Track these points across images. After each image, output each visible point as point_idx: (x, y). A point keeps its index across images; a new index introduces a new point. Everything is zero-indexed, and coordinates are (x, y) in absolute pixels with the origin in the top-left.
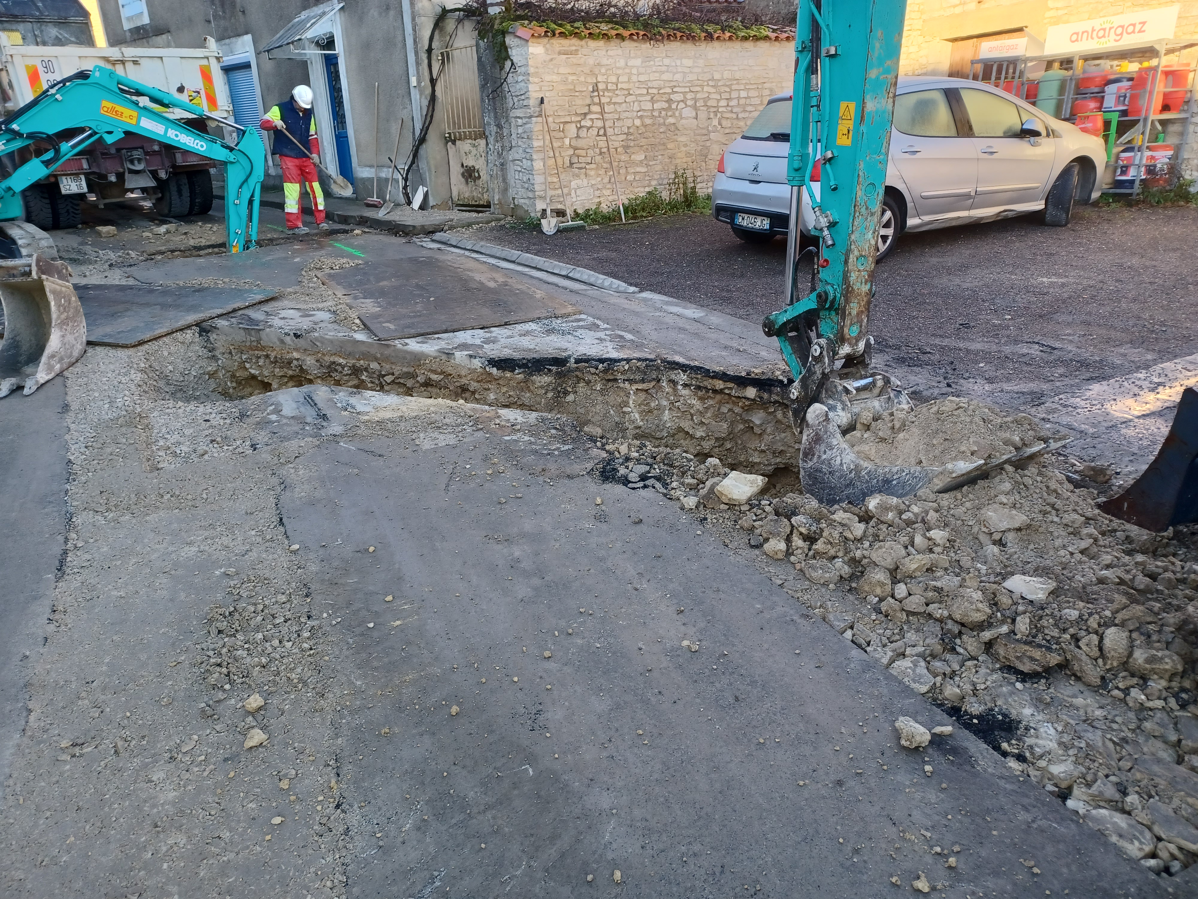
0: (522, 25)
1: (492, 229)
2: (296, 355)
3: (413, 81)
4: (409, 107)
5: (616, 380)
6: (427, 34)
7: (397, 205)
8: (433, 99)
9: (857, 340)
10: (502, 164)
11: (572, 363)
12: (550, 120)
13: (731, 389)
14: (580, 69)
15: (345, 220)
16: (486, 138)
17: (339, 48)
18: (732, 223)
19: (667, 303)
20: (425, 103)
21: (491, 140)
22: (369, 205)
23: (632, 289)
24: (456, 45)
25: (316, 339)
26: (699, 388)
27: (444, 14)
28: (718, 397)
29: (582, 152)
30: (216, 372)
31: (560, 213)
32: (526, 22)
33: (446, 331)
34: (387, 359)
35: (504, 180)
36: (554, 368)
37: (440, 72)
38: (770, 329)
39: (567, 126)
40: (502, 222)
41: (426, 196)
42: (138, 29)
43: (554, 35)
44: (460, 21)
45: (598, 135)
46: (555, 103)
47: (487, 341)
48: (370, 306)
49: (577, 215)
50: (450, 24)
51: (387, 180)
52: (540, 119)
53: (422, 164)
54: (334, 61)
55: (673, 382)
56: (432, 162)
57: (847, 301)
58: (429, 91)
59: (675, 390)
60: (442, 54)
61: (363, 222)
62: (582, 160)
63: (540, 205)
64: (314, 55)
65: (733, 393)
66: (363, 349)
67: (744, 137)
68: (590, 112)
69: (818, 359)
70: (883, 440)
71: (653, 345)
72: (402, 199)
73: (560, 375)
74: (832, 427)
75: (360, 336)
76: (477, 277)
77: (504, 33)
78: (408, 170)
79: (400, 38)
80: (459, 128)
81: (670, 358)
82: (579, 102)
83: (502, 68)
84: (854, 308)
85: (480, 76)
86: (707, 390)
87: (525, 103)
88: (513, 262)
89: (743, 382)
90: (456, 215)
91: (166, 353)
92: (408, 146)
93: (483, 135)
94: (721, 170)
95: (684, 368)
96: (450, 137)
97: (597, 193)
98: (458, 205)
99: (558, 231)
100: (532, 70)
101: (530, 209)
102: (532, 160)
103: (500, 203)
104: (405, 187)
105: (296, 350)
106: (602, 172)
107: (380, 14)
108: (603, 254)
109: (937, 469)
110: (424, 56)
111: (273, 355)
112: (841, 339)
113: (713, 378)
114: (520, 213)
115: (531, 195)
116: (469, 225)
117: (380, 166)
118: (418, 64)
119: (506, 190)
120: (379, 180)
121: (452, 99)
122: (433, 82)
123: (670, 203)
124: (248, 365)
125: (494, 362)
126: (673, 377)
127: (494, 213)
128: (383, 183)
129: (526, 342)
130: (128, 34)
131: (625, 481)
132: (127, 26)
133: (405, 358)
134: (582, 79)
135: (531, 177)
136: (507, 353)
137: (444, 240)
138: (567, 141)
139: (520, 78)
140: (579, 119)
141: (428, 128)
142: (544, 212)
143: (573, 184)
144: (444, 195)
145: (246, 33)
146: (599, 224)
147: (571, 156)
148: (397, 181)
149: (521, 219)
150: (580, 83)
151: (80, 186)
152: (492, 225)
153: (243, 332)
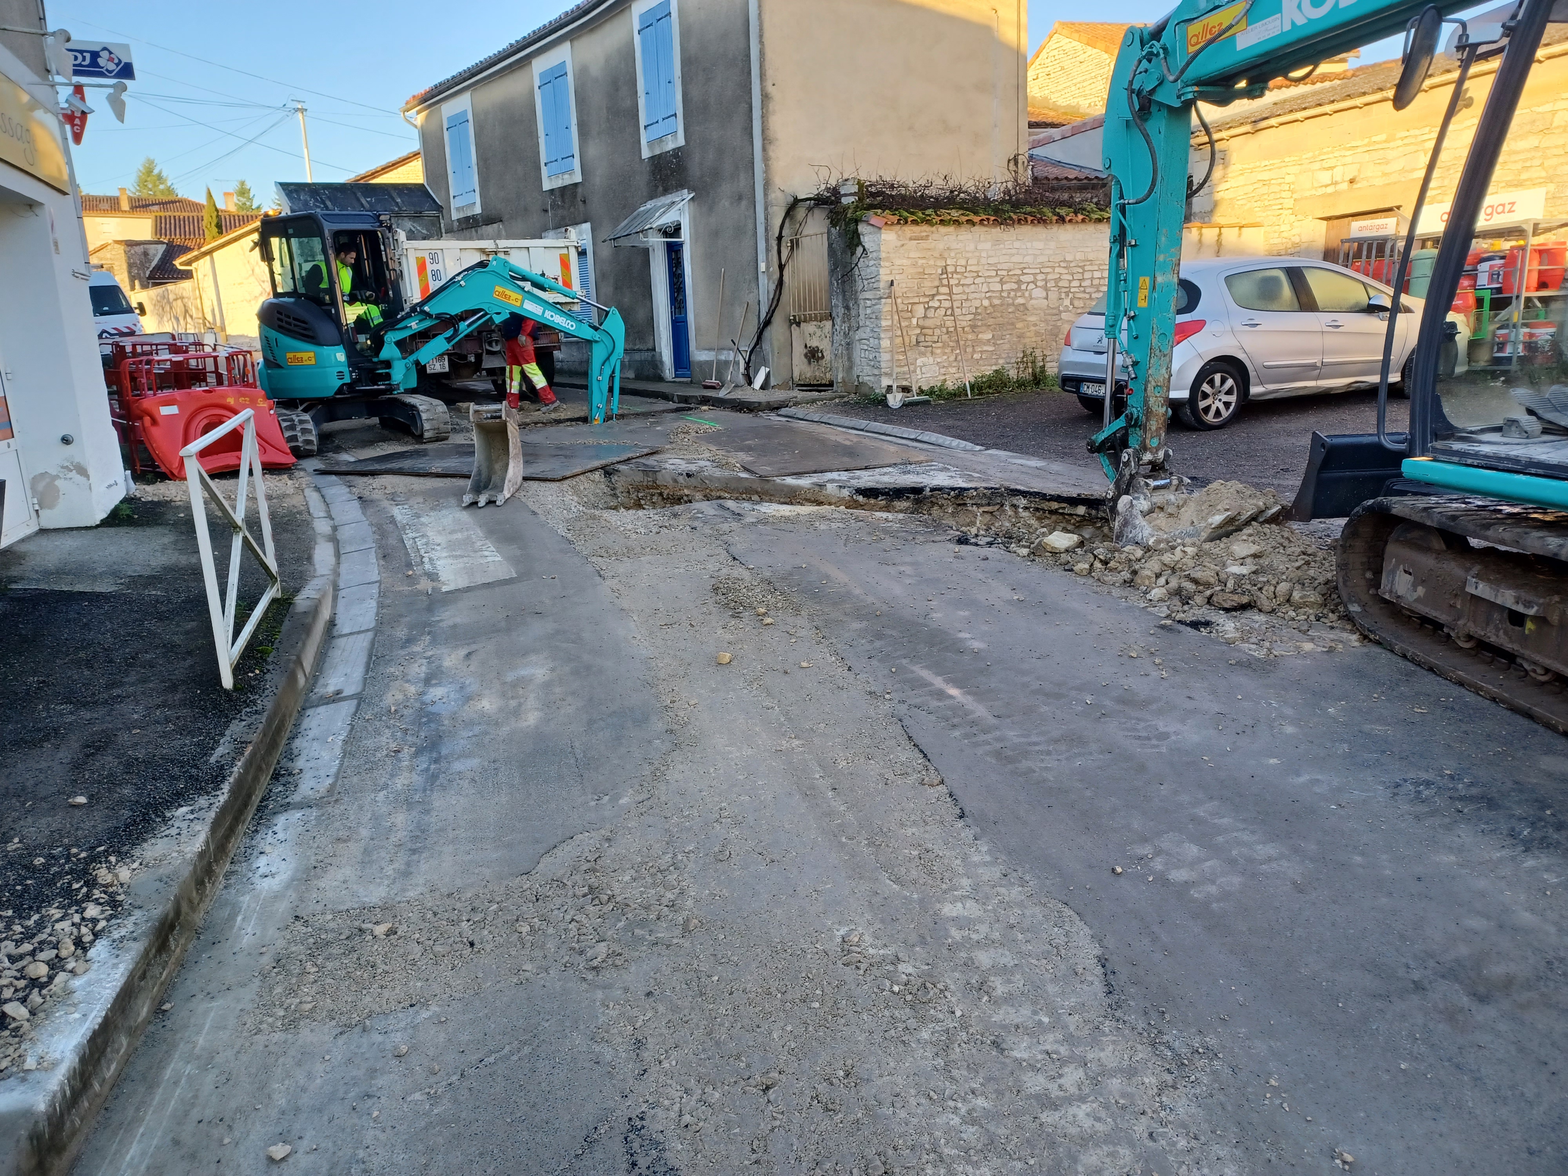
0: (876, 214)
1: (837, 405)
2: (686, 492)
3: (762, 267)
4: (755, 291)
5: (965, 504)
6: (777, 222)
7: (736, 386)
8: (780, 283)
9: (1158, 449)
10: (848, 344)
11: (927, 492)
12: (899, 301)
13: (1064, 508)
14: (930, 253)
15: (685, 399)
16: (833, 319)
17: (685, 235)
18: (1078, 392)
19: (1011, 457)
20: (773, 287)
21: (838, 321)
22: (706, 387)
23: (978, 448)
24: (805, 233)
25: (706, 478)
26: (1037, 509)
27: (796, 202)
28: (1054, 517)
29: (930, 332)
30: (617, 507)
31: (906, 389)
32: (879, 211)
33: (815, 472)
34: (767, 492)
35: (850, 359)
36: (912, 496)
37: (789, 258)
38: (1095, 449)
39: (915, 307)
40: (846, 399)
41: (768, 376)
42: (466, 219)
43: (906, 222)
44: (810, 209)
45: (945, 315)
46: (905, 285)
47: (853, 478)
48: (744, 457)
49: (921, 392)
50: (801, 213)
51: (727, 363)
52: (889, 301)
53: (766, 346)
54: (678, 248)
55: (1014, 506)
56: (776, 344)
57: (1148, 419)
58: (777, 276)
59: (1016, 513)
60: (792, 241)
61: (705, 401)
62: (928, 338)
63: (885, 382)
64: (656, 242)
65: (1066, 511)
66: (747, 484)
67: (1090, 313)
68: (938, 293)
69: (1127, 464)
70: (1171, 515)
71: (997, 480)
72: (741, 380)
73: (918, 502)
74: (1135, 512)
75: (744, 475)
76: (833, 438)
77: (857, 221)
78: (751, 353)
79: (751, 226)
80: (805, 310)
81: (1012, 487)
82: (927, 284)
83: (853, 254)
84: (1153, 425)
85: (829, 261)
86: (1044, 511)
87: (875, 285)
88: (862, 430)
89: (1074, 501)
90: (800, 395)
91: (582, 488)
92: (752, 329)
93: (830, 317)
94: (1068, 343)
95: (1024, 494)
96: (795, 319)
97: (943, 371)
98: (798, 385)
99: (904, 405)
100: (883, 255)
101: (875, 386)
102: (879, 339)
103: (844, 381)
104: (747, 368)
105: (687, 487)
106: (948, 350)
107: (732, 204)
108: (950, 422)
109: (1203, 525)
110: (774, 244)
111: (666, 492)
112: (1144, 448)
113: (1049, 500)
114: (864, 390)
115: (876, 372)
116: (814, 401)
117: (721, 349)
118: (768, 250)
119: (851, 368)
120: (719, 362)
121: (799, 283)
122: (781, 267)
123: (1018, 381)
124: (643, 502)
125: (860, 491)
126: (1015, 502)
127: (837, 392)
128: (723, 365)
129: (886, 479)
130: (456, 224)
131: (976, 545)
132: (455, 216)
133: (782, 491)
134: (932, 262)
135: (877, 355)
136: (871, 485)
137: (790, 414)
138: (914, 321)
139: (872, 263)
140: (927, 300)
141: (773, 311)
142: (889, 388)
143: (919, 362)
144: (786, 375)
145: (585, 222)
146: (945, 399)
147: (918, 335)
148: (737, 363)
149: (865, 395)
150: (930, 266)
151: (443, 366)
152: (837, 401)
153: (641, 474)
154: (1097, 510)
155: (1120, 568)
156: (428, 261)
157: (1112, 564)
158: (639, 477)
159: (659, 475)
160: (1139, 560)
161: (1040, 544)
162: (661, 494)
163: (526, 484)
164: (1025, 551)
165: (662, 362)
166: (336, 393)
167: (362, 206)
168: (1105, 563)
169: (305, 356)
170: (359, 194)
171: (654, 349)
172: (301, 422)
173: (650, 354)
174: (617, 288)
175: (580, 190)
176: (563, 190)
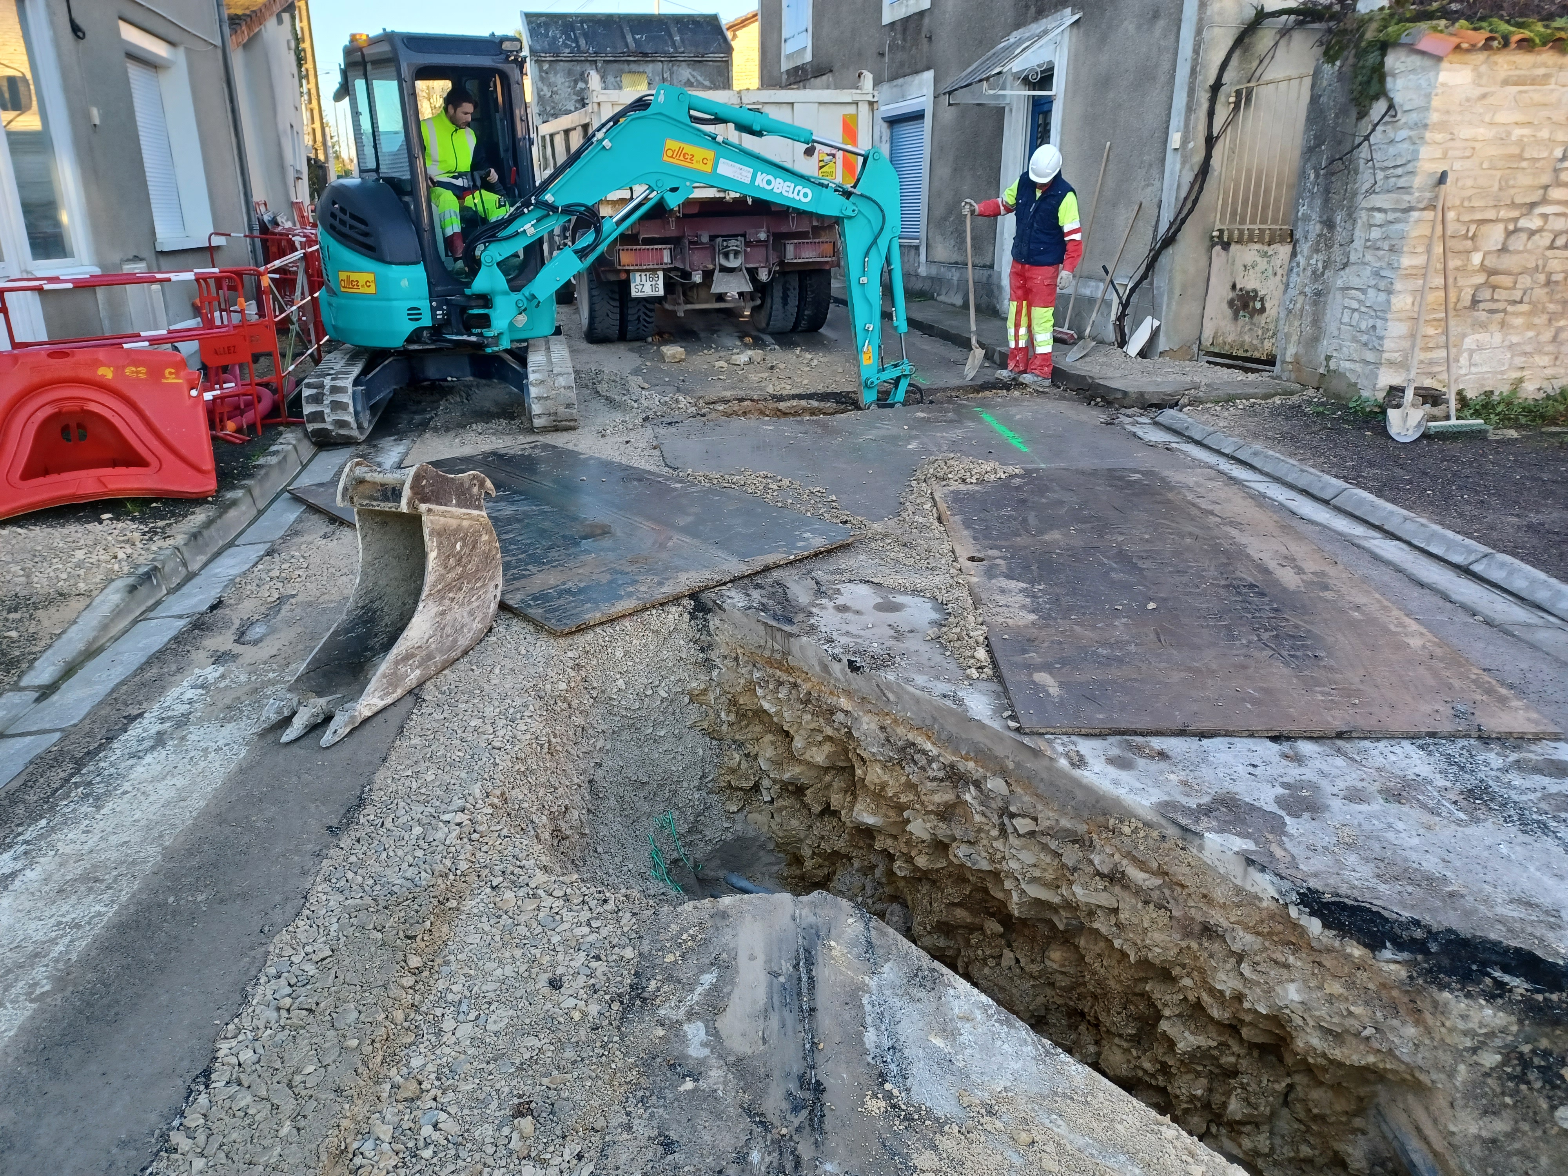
0: (1435, 29)
1: (1275, 412)
2: (844, 702)
3: (1175, 139)
4: (1157, 183)
6: (1217, 57)
7: (1101, 344)
8: (1204, 171)
10: (1318, 294)
12: (1451, 215)
14: (1544, 113)
16: (1295, 243)
17: (1059, 85)
20: (1188, 177)
21: (1305, 248)
24: (1267, 77)
25: (889, 685)
27: (1259, 20)
29: (1506, 280)
31: (1432, 400)
32: (1443, 23)
34: (1029, 781)
35: (1316, 322)
37: (1227, 124)
39: (1484, 229)
40: (1295, 399)
41: (1155, 334)
42: (796, 69)
43: (1506, 43)
44: (1285, 32)
45: (1552, 247)
46: (1469, 183)
48: (1015, 606)
49: (1467, 404)
50: (1265, 39)
51: (1091, 300)
52: (1429, 215)
53: (1160, 280)
54: (1046, 108)
56: (1178, 278)
58: (1199, 157)
60: (1238, 93)
62: (1500, 294)
63: (1387, 378)
64: (1016, 97)
66: (979, 737)
68: (1544, 201)
72: (1110, 334)
77: (1384, 47)
78: (1133, 290)
79: (1166, 66)
80: (1243, 221)
82: (1524, 180)
83: (1362, 114)
85: (1307, 130)
87: (1402, 182)
88: (1327, 503)
90: (1204, 376)
92: (1141, 249)
93: (1290, 237)
96: (1220, 237)
97: (1519, 361)
98: (1208, 353)
99: (1425, 436)
100: (1433, 118)
101: (1361, 383)
102: (1390, 292)
103: (1297, 362)
104: (1121, 318)
105: (849, 693)
106: (1540, 320)
107: (1139, 27)
110: (1204, 97)
111: (805, 687)
114: (1336, 385)
115: (1370, 356)
116: (1230, 399)
117: (1084, 279)
118: (1190, 109)
119: (1315, 340)
120: (1079, 300)
121: (1239, 171)
122: (1210, 141)
124: (759, 691)
127: (1278, 377)
128: (1084, 306)
130: (785, 75)
132: (784, 66)
134: (1544, 134)
135: (1379, 323)
137: (1177, 426)
138: (1477, 259)
139: (1403, 134)
140: (1515, 214)
141: (1183, 221)
142: (1395, 393)
143: (1469, 342)
144: (1188, 331)
145: (928, 69)
146: (1518, 427)
147: (1478, 288)
148: (1109, 304)
149: (1338, 396)
150: (1538, 142)
151: (655, 287)
152: (1277, 400)
153: (761, 630)
158: (756, 637)
159: (795, 647)
166: (409, 340)
167: (627, 46)
169: (362, 278)
170: (626, 29)
171: (992, 267)
173: (986, 272)
174: (956, 170)
175: (926, 21)
176: (907, 21)
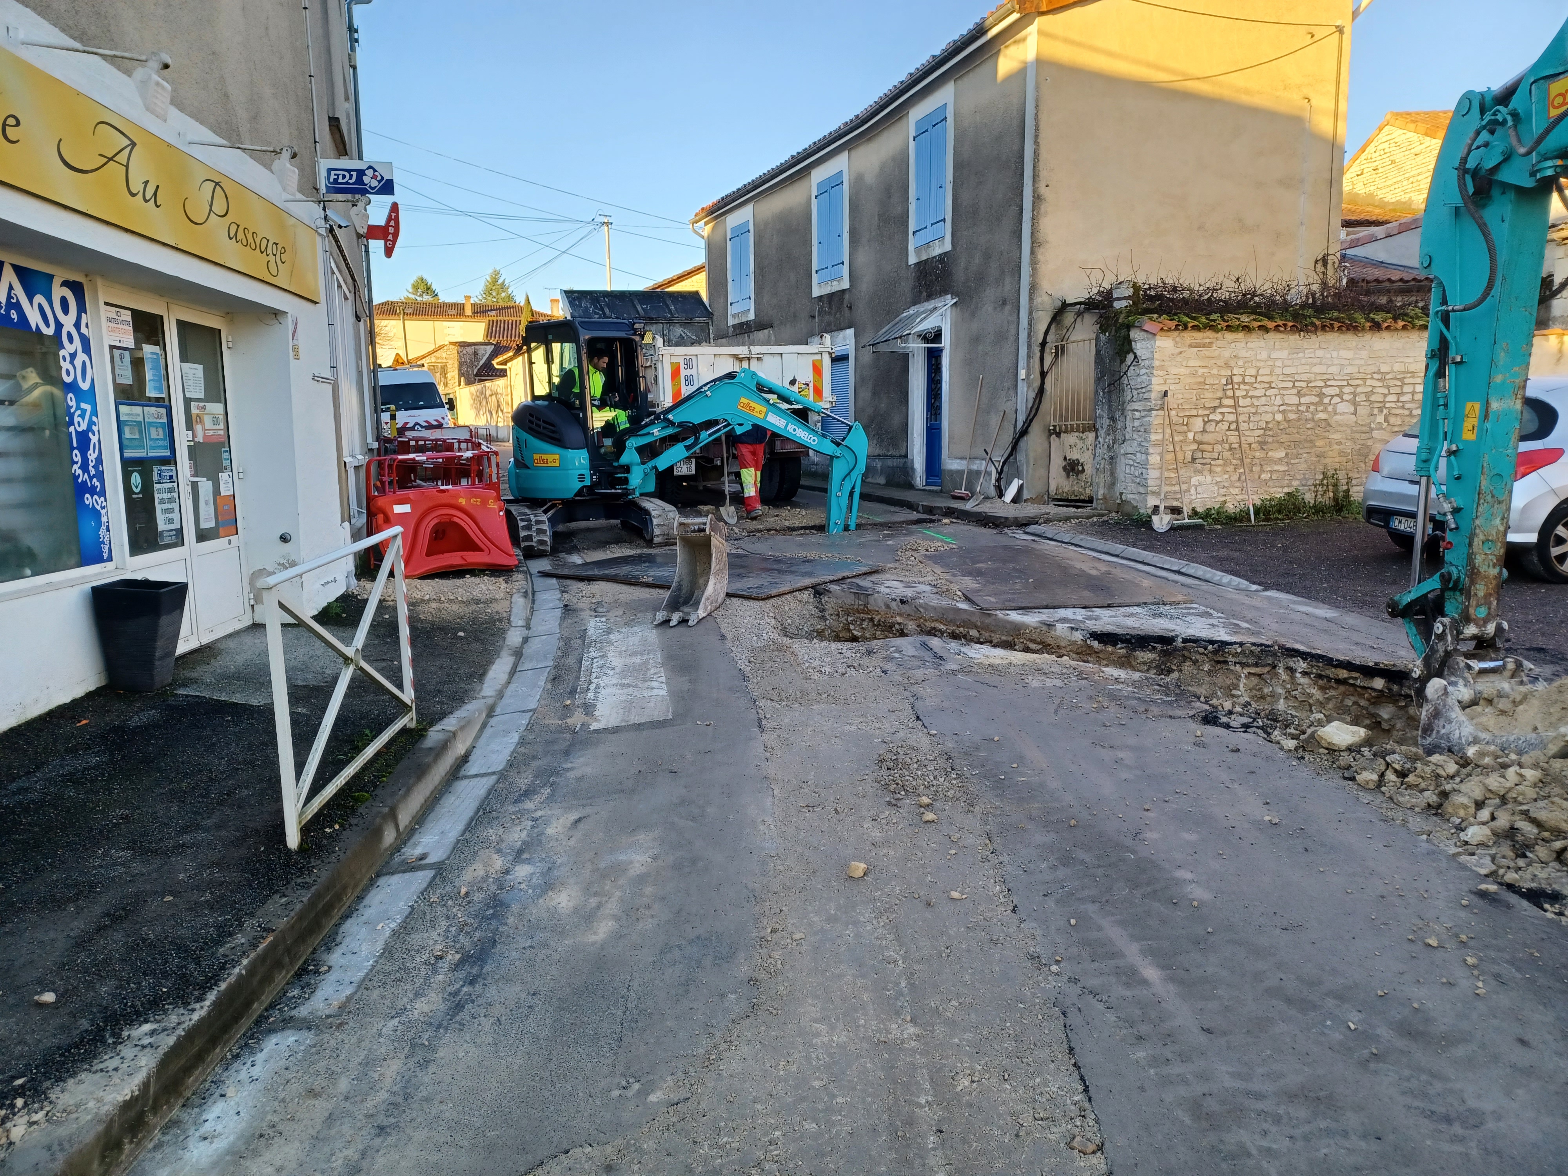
0: (1151, 319)
1: (1093, 524)
2: (899, 619)
3: (1022, 374)
4: (1014, 399)
5: (1226, 662)
6: (1042, 327)
7: (987, 498)
8: (1041, 391)
9: (1486, 621)
10: (1112, 458)
11: (1179, 643)
12: (1173, 413)
13: (1356, 679)
14: (1213, 362)
15: (930, 510)
16: (1096, 431)
17: (946, 341)
18: (1387, 526)
19: (1295, 602)
20: (1032, 395)
21: (1102, 433)
22: (955, 498)
23: (1254, 587)
24: (1072, 339)
25: (921, 606)
26: (1320, 676)
27: (1065, 306)
28: (1342, 688)
29: (1208, 447)
30: (823, 630)
31: (1176, 511)
32: (1155, 316)
33: (1047, 607)
34: (986, 628)
35: (1113, 474)
36: (1159, 646)
37: (1053, 364)
38: (1396, 612)
39: (1192, 420)
40: (1105, 518)
41: (1020, 489)
42: (741, 325)
43: (1186, 328)
44: (1079, 314)
45: (1229, 430)
46: (1180, 396)
47: (1089, 618)
48: (969, 583)
49: (1195, 513)
50: (1069, 318)
51: (978, 473)
52: (1161, 413)
53: (1021, 457)
54: (936, 354)
55: (1291, 670)
56: (1032, 455)
57: (1473, 582)
58: (1038, 383)
59: (1293, 677)
60: (1057, 347)
61: (950, 513)
62: (1206, 455)
63: (1152, 501)
64: (917, 348)
65: (1358, 682)
66: (965, 616)
67: (1406, 435)
68: (1221, 406)
69: (1441, 637)
70: (1503, 712)
71: (1271, 634)
72: (992, 492)
73: (1165, 653)
74: (1451, 701)
75: (963, 606)
76: (1078, 565)
77: (1129, 327)
78: (1004, 463)
79: (1013, 332)
80: (1066, 420)
81: (1289, 645)
82: (1208, 395)
83: (1123, 361)
84: (1480, 590)
85: (1096, 368)
86: (1329, 679)
87: (1146, 396)
88: (1117, 556)
89: (1370, 672)
90: (1052, 509)
91: (787, 609)
92: (1007, 438)
93: (1094, 428)
94: (1376, 469)
95: (1304, 656)
96: (1055, 429)
97: (1222, 491)
98: (1054, 500)
99: (1171, 529)
100: (1157, 363)
101: (1139, 505)
102: (1147, 454)
103: (1105, 498)
104: (998, 480)
105: (900, 615)
106: (1230, 469)
107: (995, 309)
108: (1223, 553)
109: (1551, 734)
110: (1037, 350)
111: (877, 618)
112: (1467, 619)
113: (1336, 667)
114: (1127, 509)
115: (1142, 490)
116: (1067, 519)
117: (973, 458)
118: (1029, 356)
119: (1113, 484)
120: (970, 472)
121: (1061, 392)
122: (1043, 375)
123: (1315, 506)
124: (852, 627)
125: (1094, 635)
126: (1291, 664)
127: (1096, 509)
128: (974, 475)
129: (1130, 622)
130: (731, 330)
131: (1227, 726)
132: (731, 322)
133: (1005, 627)
134: (1215, 371)
135: (1144, 471)
136: (1110, 628)
137: (1038, 532)
138: (1191, 436)
139: (1143, 371)
140: (1207, 412)
141: (1031, 421)
142: (1156, 509)
143: (1194, 481)
144: (1040, 487)
145: (850, 327)
146: (1222, 524)
147: (1194, 451)
148: (990, 474)
149: (1128, 515)
150: (1213, 376)
151: (689, 469)
152: (1095, 519)
153: (852, 596)
154: (1401, 685)
155: (1423, 785)
156: (682, 366)
157: (1411, 778)
158: (850, 600)
159: (871, 600)
160: (1452, 777)
161: (1312, 736)
162: (872, 620)
163: (728, 601)
164: (1291, 744)
165: (913, 469)
166: (576, 495)
167: (638, 312)
168: (1402, 774)
169: (550, 457)
170: (636, 302)
171: (906, 456)
172: (538, 522)
173: (902, 460)
174: (875, 394)
175: (847, 296)
176: (831, 296)
